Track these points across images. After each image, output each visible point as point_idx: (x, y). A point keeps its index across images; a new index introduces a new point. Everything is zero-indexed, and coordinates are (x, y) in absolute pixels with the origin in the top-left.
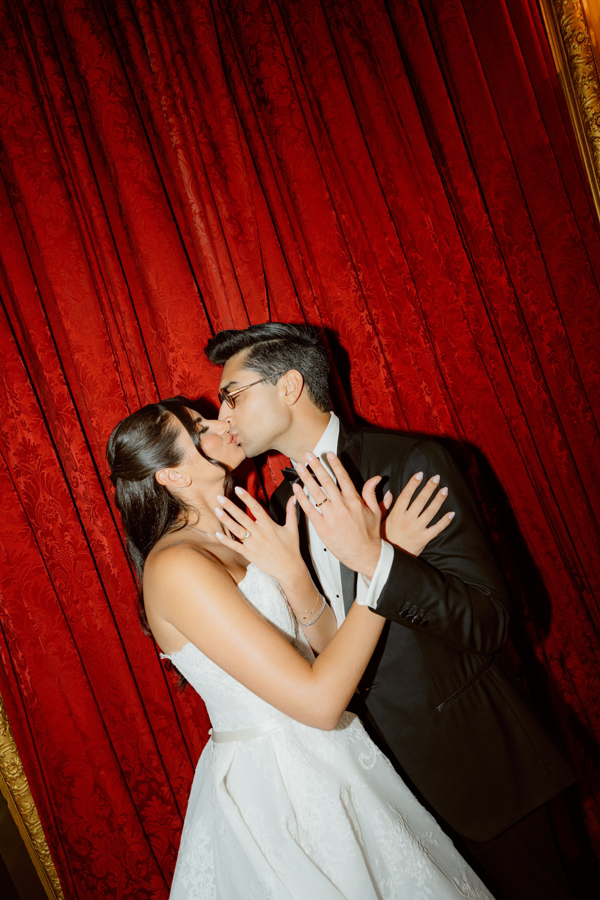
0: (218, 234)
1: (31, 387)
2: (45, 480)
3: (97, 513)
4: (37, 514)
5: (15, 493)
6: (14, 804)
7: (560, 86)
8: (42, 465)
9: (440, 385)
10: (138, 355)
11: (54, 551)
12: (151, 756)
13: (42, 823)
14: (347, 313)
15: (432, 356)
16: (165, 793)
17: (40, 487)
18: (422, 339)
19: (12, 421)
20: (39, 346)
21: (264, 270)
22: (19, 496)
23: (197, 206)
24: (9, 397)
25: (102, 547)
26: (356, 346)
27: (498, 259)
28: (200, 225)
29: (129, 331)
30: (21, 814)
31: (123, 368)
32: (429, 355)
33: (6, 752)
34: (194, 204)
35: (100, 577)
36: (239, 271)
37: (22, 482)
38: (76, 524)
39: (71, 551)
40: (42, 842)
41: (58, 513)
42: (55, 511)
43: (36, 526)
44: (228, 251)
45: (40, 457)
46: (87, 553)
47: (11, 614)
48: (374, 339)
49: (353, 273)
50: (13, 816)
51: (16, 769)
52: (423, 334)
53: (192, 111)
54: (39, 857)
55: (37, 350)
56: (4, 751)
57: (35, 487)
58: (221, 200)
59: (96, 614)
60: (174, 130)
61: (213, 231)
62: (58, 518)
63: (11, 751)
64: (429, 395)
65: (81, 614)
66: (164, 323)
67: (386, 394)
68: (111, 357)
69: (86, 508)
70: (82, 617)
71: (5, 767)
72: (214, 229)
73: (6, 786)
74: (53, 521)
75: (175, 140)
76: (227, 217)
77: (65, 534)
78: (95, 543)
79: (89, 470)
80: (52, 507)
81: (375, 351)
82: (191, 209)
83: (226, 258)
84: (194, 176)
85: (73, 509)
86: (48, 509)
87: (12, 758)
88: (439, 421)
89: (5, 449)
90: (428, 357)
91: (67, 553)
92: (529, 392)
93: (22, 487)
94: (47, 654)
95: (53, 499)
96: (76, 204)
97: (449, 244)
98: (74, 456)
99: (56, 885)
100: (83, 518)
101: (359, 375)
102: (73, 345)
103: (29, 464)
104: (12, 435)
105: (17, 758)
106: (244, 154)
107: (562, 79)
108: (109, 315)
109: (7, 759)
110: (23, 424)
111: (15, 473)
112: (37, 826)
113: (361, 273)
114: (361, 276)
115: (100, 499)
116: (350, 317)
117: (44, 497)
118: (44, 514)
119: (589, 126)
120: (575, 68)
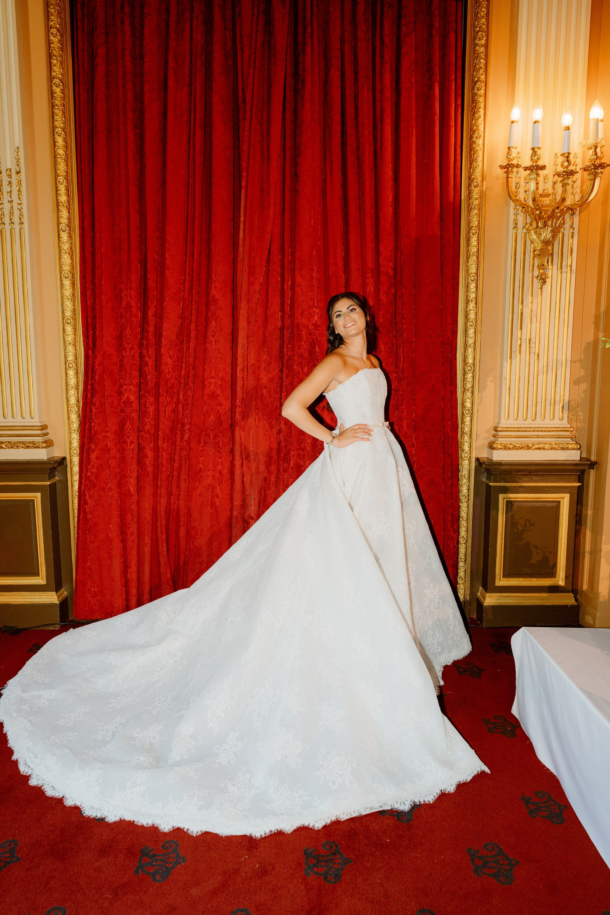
1: (140, 279)
6: (70, 468)
11: (124, 358)
13: (79, 481)
19: (126, 292)
20: (150, 261)
24: (129, 280)
28: (242, 227)
30: (71, 474)
34: (242, 217)
35: (140, 377)
39: (131, 360)
40: (76, 490)
41: (132, 341)
43: (121, 344)
45: (132, 312)
46: (137, 363)
50: (68, 474)
54: (72, 496)
56: (74, 441)
63: (77, 442)
70: (126, 392)
71: (72, 449)
73: (69, 459)
74: (128, 343)
75: (243, 184)
76: (256, 227)
77: (131, 352)
82: (240, 219)
89: (120, 304)
94: (106, 402)
96: (190, 201)
102: (166, 266)
104: (124, 298)
105: (78, 446)
108: (188, 257)
109: (74, 445)
110: (131, 294)
112: (76, 481)
118: (126, 339)
119: (469, 232)
120: (470, 199)
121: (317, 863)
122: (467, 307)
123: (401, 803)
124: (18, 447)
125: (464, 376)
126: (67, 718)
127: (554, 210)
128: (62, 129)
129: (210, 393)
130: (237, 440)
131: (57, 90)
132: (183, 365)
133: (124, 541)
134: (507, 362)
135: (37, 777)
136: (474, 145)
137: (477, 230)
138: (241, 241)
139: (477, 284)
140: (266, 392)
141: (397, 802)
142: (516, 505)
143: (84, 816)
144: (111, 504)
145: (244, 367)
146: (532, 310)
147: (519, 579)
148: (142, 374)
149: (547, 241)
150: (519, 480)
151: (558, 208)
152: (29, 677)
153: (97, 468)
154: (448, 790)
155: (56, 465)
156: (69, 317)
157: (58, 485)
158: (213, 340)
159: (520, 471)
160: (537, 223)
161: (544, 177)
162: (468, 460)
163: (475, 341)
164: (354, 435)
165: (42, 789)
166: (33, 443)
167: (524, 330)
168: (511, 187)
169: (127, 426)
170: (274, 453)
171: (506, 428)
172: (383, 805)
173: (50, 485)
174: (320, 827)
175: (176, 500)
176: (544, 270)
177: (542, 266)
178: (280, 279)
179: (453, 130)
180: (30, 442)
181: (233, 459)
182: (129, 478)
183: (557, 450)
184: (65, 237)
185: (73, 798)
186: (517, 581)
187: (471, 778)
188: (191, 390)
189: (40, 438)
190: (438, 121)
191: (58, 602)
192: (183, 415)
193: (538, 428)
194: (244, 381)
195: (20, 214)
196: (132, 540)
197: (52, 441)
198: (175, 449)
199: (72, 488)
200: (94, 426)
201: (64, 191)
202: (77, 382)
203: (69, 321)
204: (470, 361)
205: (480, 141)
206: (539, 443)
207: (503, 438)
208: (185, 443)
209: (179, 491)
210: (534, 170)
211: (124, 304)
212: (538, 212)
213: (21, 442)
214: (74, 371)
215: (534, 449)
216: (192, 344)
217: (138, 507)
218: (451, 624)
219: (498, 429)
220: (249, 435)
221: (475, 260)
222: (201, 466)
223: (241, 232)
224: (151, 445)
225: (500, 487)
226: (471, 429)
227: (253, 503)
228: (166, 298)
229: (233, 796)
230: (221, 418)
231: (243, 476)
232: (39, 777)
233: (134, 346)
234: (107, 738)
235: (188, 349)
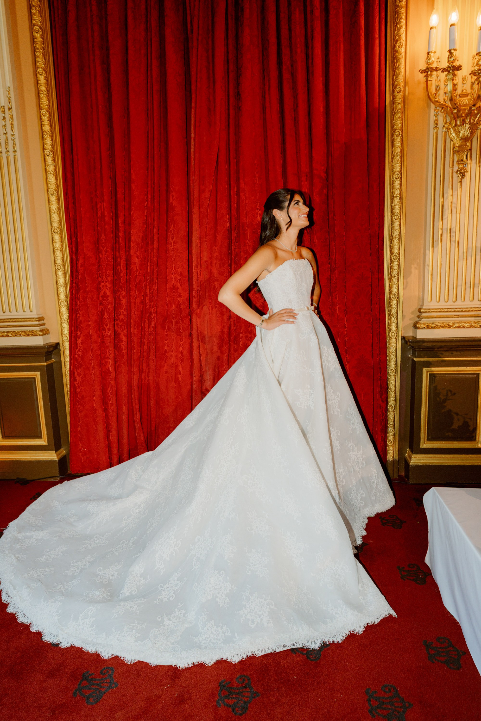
6: (63, 351)
34: (192, 134)
38: (110, 251)
47: (80, 278)
50: (61, 356)
51: (67, 338)
60: (193, 100)
63: (67, 330)
68: (145, 189)
71: (63, 337)
73: (62, 344)
75: (193, 105)
79: (122, 231)
80: (105, 242)
94: (87, 297)
96: (149, 123)
102: (132, 180)
103: (102, 223)
105: (68, 334)
108: (149, 171)
109: (65, 333)
110: (104, 206)
112: (68, 362)
119: (393, 135)
120: (393, 104)
121: (229, 695)
122: (392, 203)
123: (312, 642)
124: (20, 335)
125: (390, 264)
126: (48, 556)
127: (471, 108)
128: (43, 69)
129: (172, 287)
130: (194, 326)
131: (38, 36)
132: (149, 264)
133: (106, 410)
134: (429, 250)
135: (13, 605)
136: (397, 54)
137: (400, 132)
138: (192, 156)
139: (401, 182)
140: (217, 284)
141: (308, 641)
142: (438, 377)
143: (43, 641)
144: (94, 380)
145: (198, 263)
146: (452, 202)
147: (441, 442)
148: (116, 273)
149: (466, 138)
150: (441, 355)
151: (474, 105)
152: (26, 520)
153: (82, 351)
154: (357, 631)
155: (51, 349)
156: (56, 228)
157: (54, 366)
158: (172, 241)
159: (441, 347)
160: (456, 122)
161: (463, 79)
162: (395, 338)
163: (400, 233)
164: (280, 319)
165: (16, 615)
166: (32, 332)
167: (445, 221)
168: (430, 89)
169: (105, 316)
170: (225, 336)
171: (429, 309)
172: (295, 643)
173: (46, 366)
174: (237, 661)
175: (147, 377)
176: (463, 165)
177: (461, 161)
178: (226, 186)
179: (377, 41)
180: (30, 331)
181: (192, 342)
182: (108, 359)
183: (476, 327)
184: (49, 160)
185: (37, 625)
186: (439, 444)
187: (379, 620)
188: (156, 284)
189: (38, 328)
190: (363, 34)
191: (57, 460)
192: (150, 305)
193: (458, 308)
194: (198, 275)
195: (14, 144)
196: (112, 410)
197: (48, 330)
198: (145, 334)
199: (65, 367)
200: (79, 317)
201: (47, 122)
202: (65, 281)
203: (56, 231)
204: (396, 251)
205: (403, 50)
206: (459, 322)
207: (426, 318)
208: (152, 329)
209: (149, 369)
210: (451, 71)
211: (99, 214)
212: (456, 111)
213: (22, 331)
214: (62, 272)
215: (455, 327)
216: (155, 246)
217: (116, 383)
218: (374, 482)
219: (422, 311)
220: (204, 321)
221: (398, 160)
222: (166, 348)
223: (192, 147)
224: (125, 332)
225: (424, 361)
226: (397, 311)
227: (208, 378)
228: (133, 208)
229: (168, 629)
230: (181, 308)
231: (200, 355)
232: (15, 605)
233: (108, 249)
234: (76, 574)
235: (152, 250)
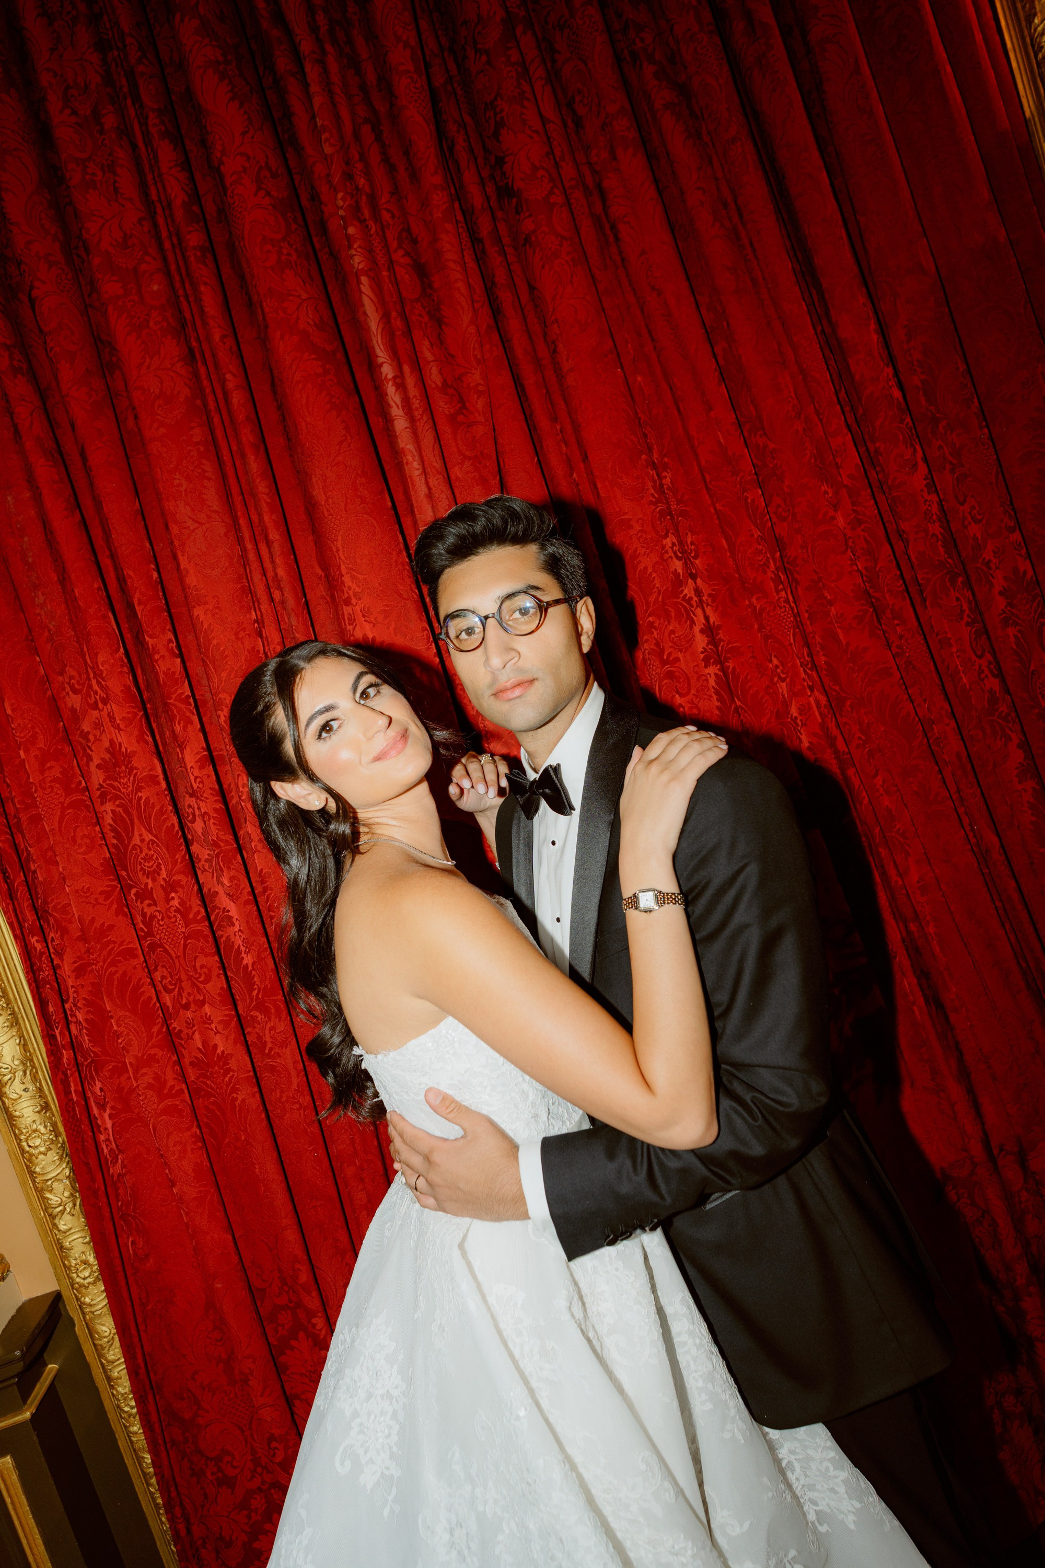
0: (421, 413)
1: (126, 661)
2: (143, 807)
3: (221, 864)
4: (130, 862)
5: (97, 828)
6: (85, 1326)
7: (1032, 142)
8: (137, 784)
9: (801, 662)
10: (293, 610)
11: (154, 923)
12: (297, 1266)
13: (126, 1362)
14: (639, 539)
15: (788, 614)
16: (318, 1327)
17: (136, 821)
18: (772, 584)
19: (95, 713)
20: (137, 595)
21: (500, 472)
22: (102, 833)
23: (390, 367)
24: (92, 675)
25: (230, 918)
26: (654, 596)
27: (909, 446)
28: (394, 398)
29: (281, 572)
30: (94, 1344)
31: (270, 630)
32: (784, 612)
33: (74, 1242)
34: (385, 365)
35: (224, 968)
36: (456, 472)
37: (110, 812)
38: (188, 881)
39: (179, 924)
40: (126, 1393)
41: (160, 861)
42: (157, 859)
43: (129, 882)
44: (438, 438)
45: (135, 771)
46: (204, 927)
47: (86, 1020)
48: (687, 584)
49: (651, 472)
50: (83, 1347)
51: (89, 1270)
52: (773, 576)
53: (386, 216)
54: (121, 1416)
55: (136, 601)
56: (71, 1239)
57: (127, 819)
58: (428, 355)
59: (216, 1027)
60: (355, 246)
61: (414, 407)
62: (161, 869)
63: (81, 1240)
64: (783, 680)
65: (194, 1025)
66: (336, 559)
67: (704, 678)
68: (250, 613)
69: (207, 857)
70: (195, 1031)
71: (71, 1266)
72: (416, 403)
73: (74, 1296)
74: (153, 874)
75: (358, 261)
76: (439, 384)
77: (171, 896)
78: (219, 912)
79: (211, 794)
80: (152, 852)
81: (686, 605)
82: (381, 373)
83: (434, 451)
84: (385, 318)
85: (184, 856)
86: (147, 855)
87: (83, 1253)
88: (800, 725)
89: (85, 758)
90: (782, 614)
91: (173, 926)
92: (963, 676)
93: (108, 819)
94: (137, 1086)
95: (153, 838)
96: (202, 371)
97: (821, 420)
98: (189, 770)
99: (146, 1465)
100: (203, 872)
101: (657, 644)
102: (191, 594)
103: (120, 783)
104: (95, 736)
105: (91, 1252)
106: (470, 280)
107: (1034, 128)
108: (249, 546)
109: (75, 1253)
110: (112, 718)
111: (99, 797)
112: (119, 1365)
113: (668, 473)
114: (668, 478)
115: (226, 842)
116: (643, 547)
117: (141, 835)
118: (141, 863)
148: (223, 955)
157: (65, 1394)
169: (230, 1139)
199: (112, 1387)
211: (99, 754)
